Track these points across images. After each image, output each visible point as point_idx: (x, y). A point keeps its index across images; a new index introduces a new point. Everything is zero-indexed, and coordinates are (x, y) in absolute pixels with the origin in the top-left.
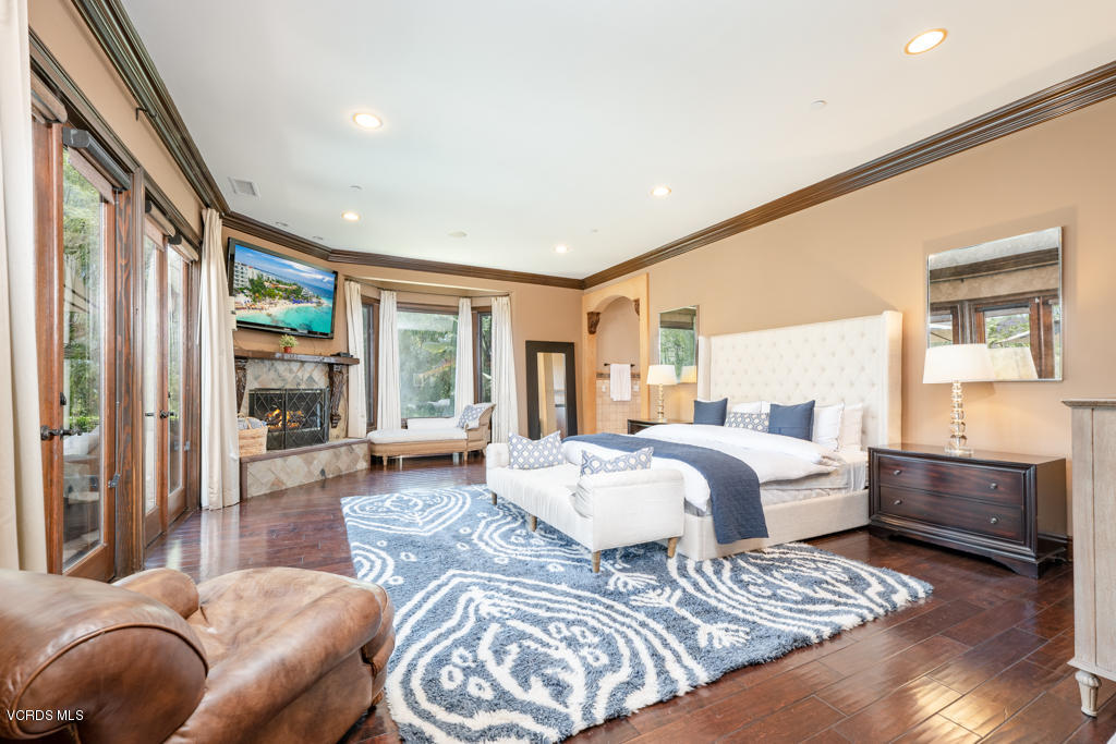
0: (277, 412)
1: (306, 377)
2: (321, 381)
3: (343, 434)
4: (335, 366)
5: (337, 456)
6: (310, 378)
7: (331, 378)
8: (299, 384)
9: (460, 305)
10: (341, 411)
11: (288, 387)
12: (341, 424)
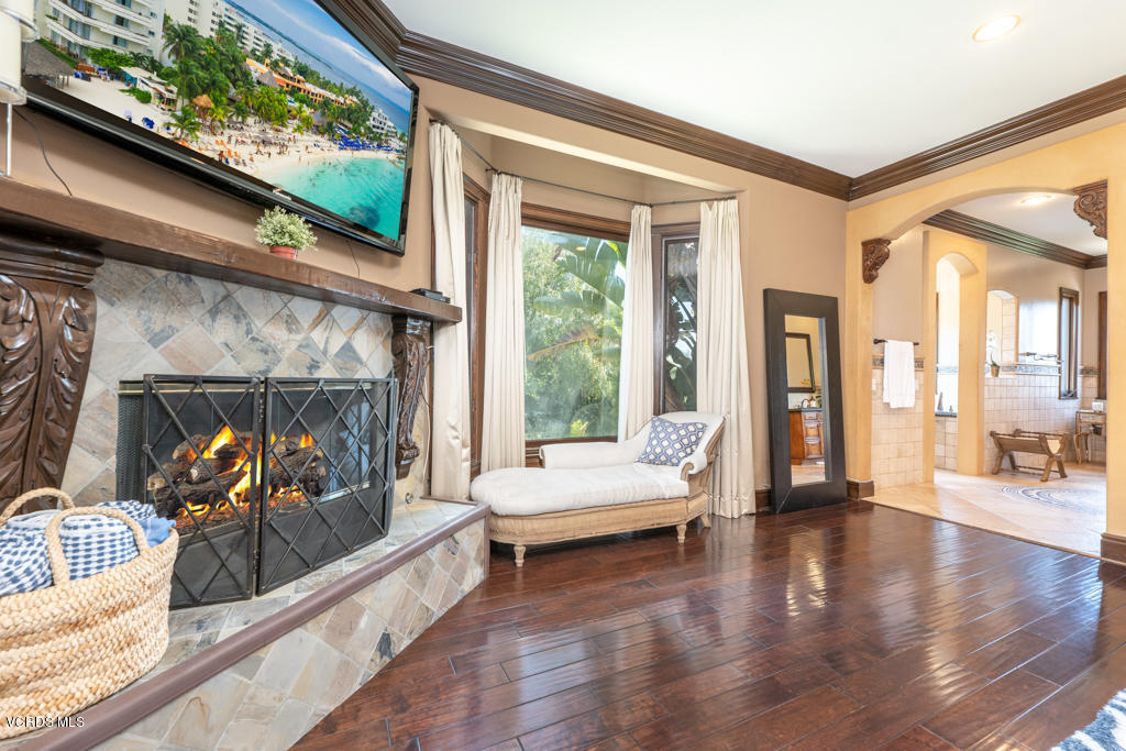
0: (224, 438)
1: (335, 348)
2: (373, 358)
3: (420, 490)
4: (410, 322)
5: (421, 577)
6: (348, 349)
7: (399, 353)
8: (314, 366)
9: (634, 221)
10: (417, 436)
11: (280, 372)
12: (419, 467)
